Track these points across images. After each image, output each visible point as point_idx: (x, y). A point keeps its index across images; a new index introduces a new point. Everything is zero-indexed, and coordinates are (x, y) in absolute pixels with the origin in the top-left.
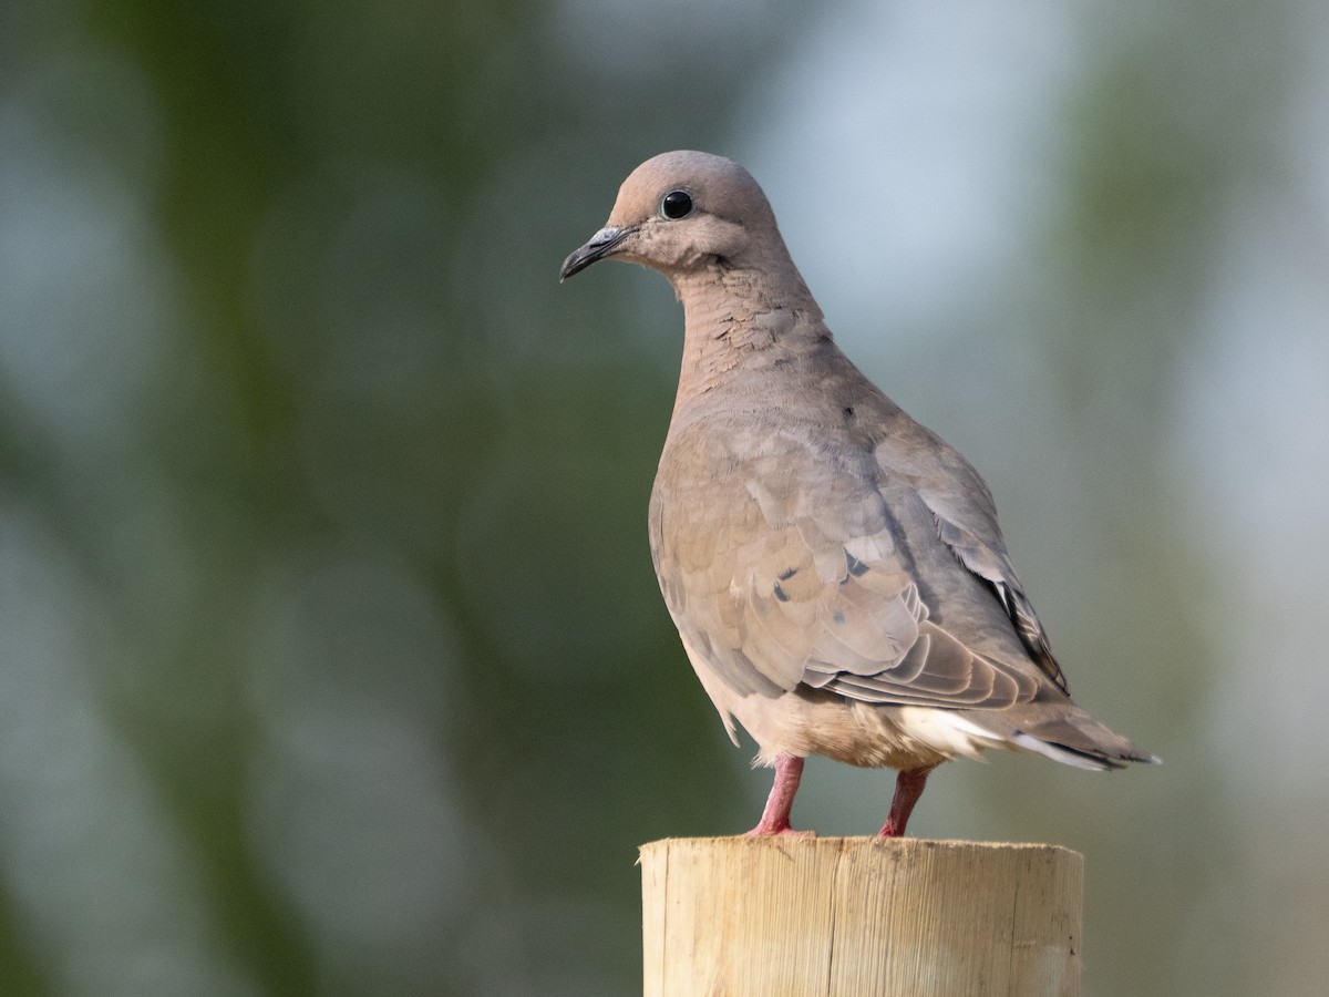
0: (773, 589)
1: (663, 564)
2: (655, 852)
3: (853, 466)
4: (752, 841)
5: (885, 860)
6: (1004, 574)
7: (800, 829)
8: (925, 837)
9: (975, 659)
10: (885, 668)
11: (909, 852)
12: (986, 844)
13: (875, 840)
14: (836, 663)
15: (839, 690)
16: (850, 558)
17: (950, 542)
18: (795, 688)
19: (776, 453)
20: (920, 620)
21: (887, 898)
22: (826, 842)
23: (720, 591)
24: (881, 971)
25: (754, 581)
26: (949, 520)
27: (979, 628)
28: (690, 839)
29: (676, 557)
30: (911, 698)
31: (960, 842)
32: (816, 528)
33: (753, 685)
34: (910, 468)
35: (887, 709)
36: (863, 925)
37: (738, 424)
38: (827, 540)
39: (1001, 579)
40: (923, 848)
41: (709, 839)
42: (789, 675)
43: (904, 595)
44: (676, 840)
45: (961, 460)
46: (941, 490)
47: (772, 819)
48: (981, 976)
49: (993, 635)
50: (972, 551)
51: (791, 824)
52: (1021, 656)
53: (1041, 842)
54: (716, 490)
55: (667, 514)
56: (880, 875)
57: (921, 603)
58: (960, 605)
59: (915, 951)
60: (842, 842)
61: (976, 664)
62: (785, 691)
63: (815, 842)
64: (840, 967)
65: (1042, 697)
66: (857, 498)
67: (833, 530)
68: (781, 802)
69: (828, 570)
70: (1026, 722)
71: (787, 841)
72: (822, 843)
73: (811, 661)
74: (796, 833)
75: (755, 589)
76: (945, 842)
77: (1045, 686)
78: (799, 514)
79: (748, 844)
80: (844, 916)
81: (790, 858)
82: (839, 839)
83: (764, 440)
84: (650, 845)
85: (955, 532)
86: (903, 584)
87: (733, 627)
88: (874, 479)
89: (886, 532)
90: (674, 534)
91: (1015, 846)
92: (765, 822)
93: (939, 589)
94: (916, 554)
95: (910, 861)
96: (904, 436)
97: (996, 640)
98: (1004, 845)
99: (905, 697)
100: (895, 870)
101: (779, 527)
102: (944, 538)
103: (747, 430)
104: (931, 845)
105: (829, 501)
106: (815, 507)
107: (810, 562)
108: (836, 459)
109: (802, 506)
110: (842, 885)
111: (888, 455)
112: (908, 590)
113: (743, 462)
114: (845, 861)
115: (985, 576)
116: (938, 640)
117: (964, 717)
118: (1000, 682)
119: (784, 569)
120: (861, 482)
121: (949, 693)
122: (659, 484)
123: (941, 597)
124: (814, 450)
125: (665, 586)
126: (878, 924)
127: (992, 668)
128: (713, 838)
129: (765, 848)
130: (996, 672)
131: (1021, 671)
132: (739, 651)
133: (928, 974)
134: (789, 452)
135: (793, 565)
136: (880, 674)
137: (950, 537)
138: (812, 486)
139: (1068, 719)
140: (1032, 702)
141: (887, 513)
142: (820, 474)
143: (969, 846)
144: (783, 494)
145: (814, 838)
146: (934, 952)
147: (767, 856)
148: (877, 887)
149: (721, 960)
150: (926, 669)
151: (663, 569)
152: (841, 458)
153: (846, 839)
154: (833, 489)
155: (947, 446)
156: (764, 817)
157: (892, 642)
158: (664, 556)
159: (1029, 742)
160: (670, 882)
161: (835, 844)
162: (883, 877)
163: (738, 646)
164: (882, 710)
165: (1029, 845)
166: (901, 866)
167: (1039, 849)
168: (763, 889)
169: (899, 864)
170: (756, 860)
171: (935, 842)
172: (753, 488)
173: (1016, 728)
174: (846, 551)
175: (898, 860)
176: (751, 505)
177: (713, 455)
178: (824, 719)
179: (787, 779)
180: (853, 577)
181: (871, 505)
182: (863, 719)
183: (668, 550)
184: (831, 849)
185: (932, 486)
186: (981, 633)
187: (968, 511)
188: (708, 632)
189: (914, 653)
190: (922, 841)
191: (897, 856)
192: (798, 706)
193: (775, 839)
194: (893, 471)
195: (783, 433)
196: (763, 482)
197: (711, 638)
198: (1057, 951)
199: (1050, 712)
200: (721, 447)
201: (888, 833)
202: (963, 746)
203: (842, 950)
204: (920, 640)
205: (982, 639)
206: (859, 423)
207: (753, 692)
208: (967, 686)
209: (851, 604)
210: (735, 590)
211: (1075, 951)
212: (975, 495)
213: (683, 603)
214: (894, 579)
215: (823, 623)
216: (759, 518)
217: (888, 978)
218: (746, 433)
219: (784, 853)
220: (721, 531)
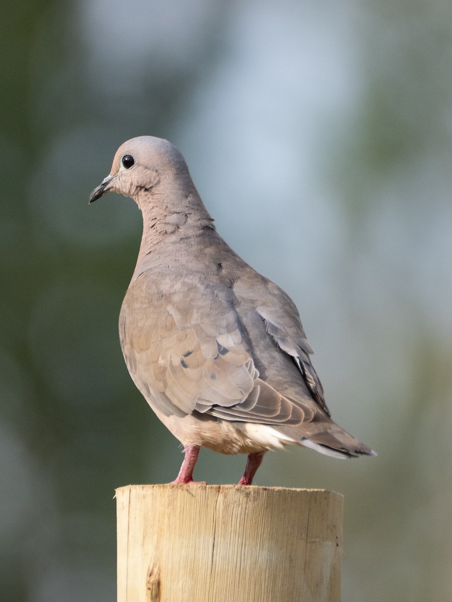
0: (180, 362)
1: (126, 348)
2: (123, 492)
3: (222, 296)
4: (173, 487)
5: (241, 497)
6: (298, 353)
7: (198, 481)
8: (262, 485)
9: (282, 398)
10: (237, 403)
11: (254, 493)
12: (293, 489)
13: (236, 487)
14: (211, 400)
15: (214, 414)
16: (219, 346)
17: (272, 334)
18: (191, 413)
19: (183, 290)
20: (255, 378)
21: (243, 516)
22: (212, 487)
23: (153, 362)
24: (239, 555)
25: (171, 357)
26: (273, 323)
27: (284, 383)
28: (141, 486)
29: (132, 344)
30: (250, 419)
31: (280, 488)
32: (202, 330)
33: (171, 411)
34: (251, 295)
35: (238, 424)
36: (230, 530)
37: (163, 275)
38: (208, 336)
39: (298, 355)
40: (261, 491)
41: (151, 486)
42: (188, 407)
43: (247, 365)
44: (134, 486)
45: (279, 289)
46: (269, 306)
47: (183, 477)
48: (290, 557)
49: (292, 386)
50: (283, 340)
51: (193, 478)
52: (306, 397)
53: (322, 489)
54: (152, 309)
55: (127, 322)
56: (239, 505)
57: (255, 369)
58: (276, 370)
59: (257, 544)
60: (220, 487)
61: (283, 401)
62: (187, 414)
63: (206, 487)
64: (218, 551)
65: (316, 419)
66: (223, 313)
67: (211, 331)
68: (188, 468)
69: (208, 351)
70: (308, 433)
71: (191, 487)
72: (209, 488)
73: (199, 399)
74: (196, 483)
75: (171, 362)
76: (273, 488)
77: (318, 413)
78: (193, 322)
79: (171, 488)
80: (220, 526)
81: (192, 495)
82: (218, 486)
83: (176, 284)
84: (121, 488)
85: (275, 329)
86: (246, 359)
87: (160, 381)
88: (233, 303)
89: (238, 331)
90: (130, 333)
91: (308, 490)
92: (180, 478)
93: (265, 362)
94: (254, 344)
95: (254, 497)
96: (249, 278)
97: (293, 389)
98: (303, 490)
99: (247, 418)
100: (247, 502)
101: (183, 329)
102: (269, 332)
103: (168, 278)
104: (265, 489)
105: (208, 315)
106: (201, 319)
107: (198, 348)
108: (213, 293)
109: (195, 318)
110: (219, 509)
111: (240, 289)
112: (249, 362)
113: (166, 295)
114: (221, 497)
115: (289, 353)
116: (264, 388)
117: (276, 429)
118: (295, 411)
119: (186, 351)
120: (225, 304)
121: (269, 416)
122: (124, 306)
123: (266, 367)
124: (202, 288)
125: (127, 360)
126: (238, 530)
127: (291, 404)
128: (153, 485)
129: (180, 491)
130: (293, 406)
131: (306, 405)
132: (164, 393)
133: (263, 556)
134: (188, 290)
135: (190, 349)
136: (234, 406)
137: (272, 332)
138: (200, 308)
139: (329, 431)
140: (311, 422)
141: (239, 321)
142: (205, 301)
143: (285, 490)
144: (186, 312)
145: (205, 485)
146: (267, 545)
147: (181, 494)
148: (238, 511)
149: (157, 548)
150: (257, 404)
151: (126, 350)
152: (216, 292)
153: (222, 486)
154: (211, 309)
155: (271, 282)
156: (179, 475)
157: (240, 389)
158: (126, 344)
159: (309, 444)
160: (130, 507)
161: (216, 488)
162: (241, 505)
163: (163, 391)
164: (235, 424)
165: (316, 490)
166: (250, 500)
167: (321, 492)
168: (179, 511)
169: (249, 499)
170: (175, 497)
171: (268, 488)
172: (170, 309)
173: (302, 436)
174: (217, 342)
175: (248, 497)
176: (169, 318)
177: (150, 291)
178: (207, 428)
179: (191, 457)
180: (221, 355)
181: (230, 317)
182: (226, 429)
183: (128, 341)
184: (214, 491)
185: (264, 304)
186: (286, 386)
187: (282, 317)
188: (148, 383)
189: (252, 395)
190: (261, 487)
191: (248, 495)
192: (193, 421)
193: (185, 486)
194: (243, 298)
195: (186, 280)
196: (175, 306)
197: (149, 387)
198: (330, 544)
199: (319, 427)
200: (154, 287)
201: (243, 484)
202: (277, 444)
203: (219, 544)
204: (255, 388)
205: (286, 389)
206: (224, 272)
207: (172, 414)
208: (278, 413)
209: (219, 369)
210: (161, 362)
211: (339, 544)
212: (287, 307)
213: (135, 369)
214: (242, 357)
215: (205, 380)
216: (173, 324)
217: (243, 557)
218: (167, 280)
219: (190, 493)
220: (154, 331)
